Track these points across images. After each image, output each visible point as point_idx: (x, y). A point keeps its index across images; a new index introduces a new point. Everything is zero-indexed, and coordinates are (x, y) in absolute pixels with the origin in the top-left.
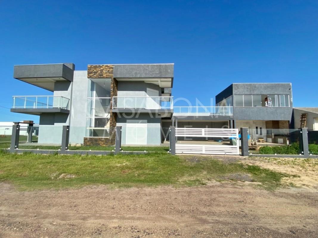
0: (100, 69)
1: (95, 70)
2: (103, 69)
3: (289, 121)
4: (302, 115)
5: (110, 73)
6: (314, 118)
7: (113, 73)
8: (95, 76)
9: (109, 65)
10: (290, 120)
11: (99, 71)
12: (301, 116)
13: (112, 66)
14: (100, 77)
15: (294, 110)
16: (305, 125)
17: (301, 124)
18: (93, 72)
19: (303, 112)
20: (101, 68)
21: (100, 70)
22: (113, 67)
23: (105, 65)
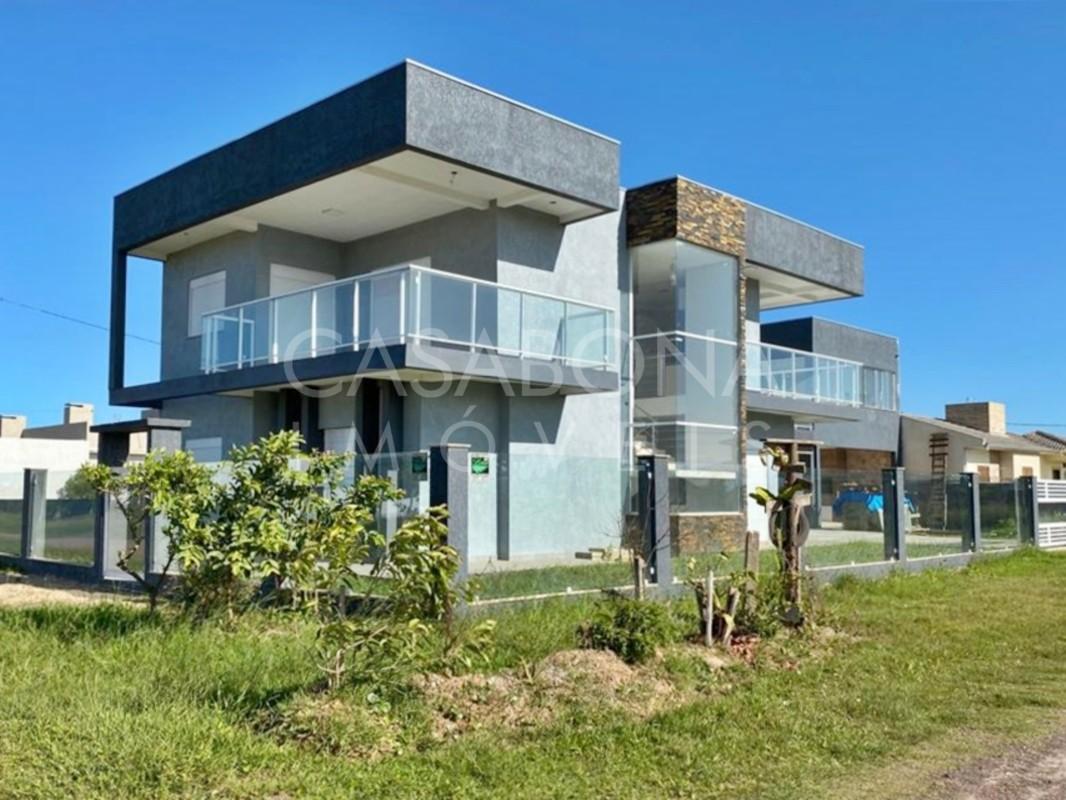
0: (710, 206)
1: (698, 210)
2: (718, 209)
3: (893, 453)
4: (931, 437)
5: (737, 236)
6: (966, 449)
7: (743, 239)
8: (697, 237)
9: (734, 199)
10: (895, 449)
11: (707, 214)
12: (931, 440)
13: (743, 205)
14: (712, 243)
15: (904, 421)
16: (946, 465)
17: (933, 462)
18: (694, 215)
19: (935, 431)
20: (715, 205)
21: (712, 214)
22: (744, 210)
23: (725, 195)
